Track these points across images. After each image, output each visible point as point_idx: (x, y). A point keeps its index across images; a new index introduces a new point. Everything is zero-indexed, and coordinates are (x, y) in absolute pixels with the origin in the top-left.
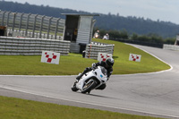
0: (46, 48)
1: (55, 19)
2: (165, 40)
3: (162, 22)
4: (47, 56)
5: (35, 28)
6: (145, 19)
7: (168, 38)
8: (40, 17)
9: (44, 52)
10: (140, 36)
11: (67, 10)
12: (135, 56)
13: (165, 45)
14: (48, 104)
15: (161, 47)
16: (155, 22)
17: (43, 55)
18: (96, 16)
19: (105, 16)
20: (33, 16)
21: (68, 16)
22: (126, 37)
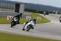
0: (9, 15)
1: (12, 5)
4: (9, 18)
5: (5, 8)
6: (42, 5)
7: (50, 11)
8: (7, 4)
9: (8, 16)
10: (41, 10)
11: (16, 2)
12: (39, 17)
14: (9, 34)
15: (48, 14)
16: (46, 6)
17: (8, 17)
18: (26, 4)
19: (29, 4)
20: (4, 4)
21: (16, 4)
22: (36, 11)
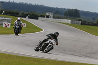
2: (39, 15)
3: (38, 5)
6: (28, 4)
7: (41, 14)
12: (23, 24)
13: (39, 18)
15: (37, 19)
16: (34, 5)
19: (7, 2)
22: (18, 14)
